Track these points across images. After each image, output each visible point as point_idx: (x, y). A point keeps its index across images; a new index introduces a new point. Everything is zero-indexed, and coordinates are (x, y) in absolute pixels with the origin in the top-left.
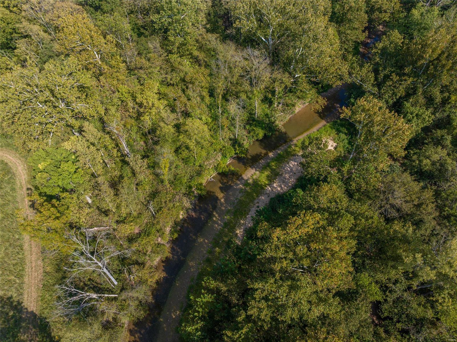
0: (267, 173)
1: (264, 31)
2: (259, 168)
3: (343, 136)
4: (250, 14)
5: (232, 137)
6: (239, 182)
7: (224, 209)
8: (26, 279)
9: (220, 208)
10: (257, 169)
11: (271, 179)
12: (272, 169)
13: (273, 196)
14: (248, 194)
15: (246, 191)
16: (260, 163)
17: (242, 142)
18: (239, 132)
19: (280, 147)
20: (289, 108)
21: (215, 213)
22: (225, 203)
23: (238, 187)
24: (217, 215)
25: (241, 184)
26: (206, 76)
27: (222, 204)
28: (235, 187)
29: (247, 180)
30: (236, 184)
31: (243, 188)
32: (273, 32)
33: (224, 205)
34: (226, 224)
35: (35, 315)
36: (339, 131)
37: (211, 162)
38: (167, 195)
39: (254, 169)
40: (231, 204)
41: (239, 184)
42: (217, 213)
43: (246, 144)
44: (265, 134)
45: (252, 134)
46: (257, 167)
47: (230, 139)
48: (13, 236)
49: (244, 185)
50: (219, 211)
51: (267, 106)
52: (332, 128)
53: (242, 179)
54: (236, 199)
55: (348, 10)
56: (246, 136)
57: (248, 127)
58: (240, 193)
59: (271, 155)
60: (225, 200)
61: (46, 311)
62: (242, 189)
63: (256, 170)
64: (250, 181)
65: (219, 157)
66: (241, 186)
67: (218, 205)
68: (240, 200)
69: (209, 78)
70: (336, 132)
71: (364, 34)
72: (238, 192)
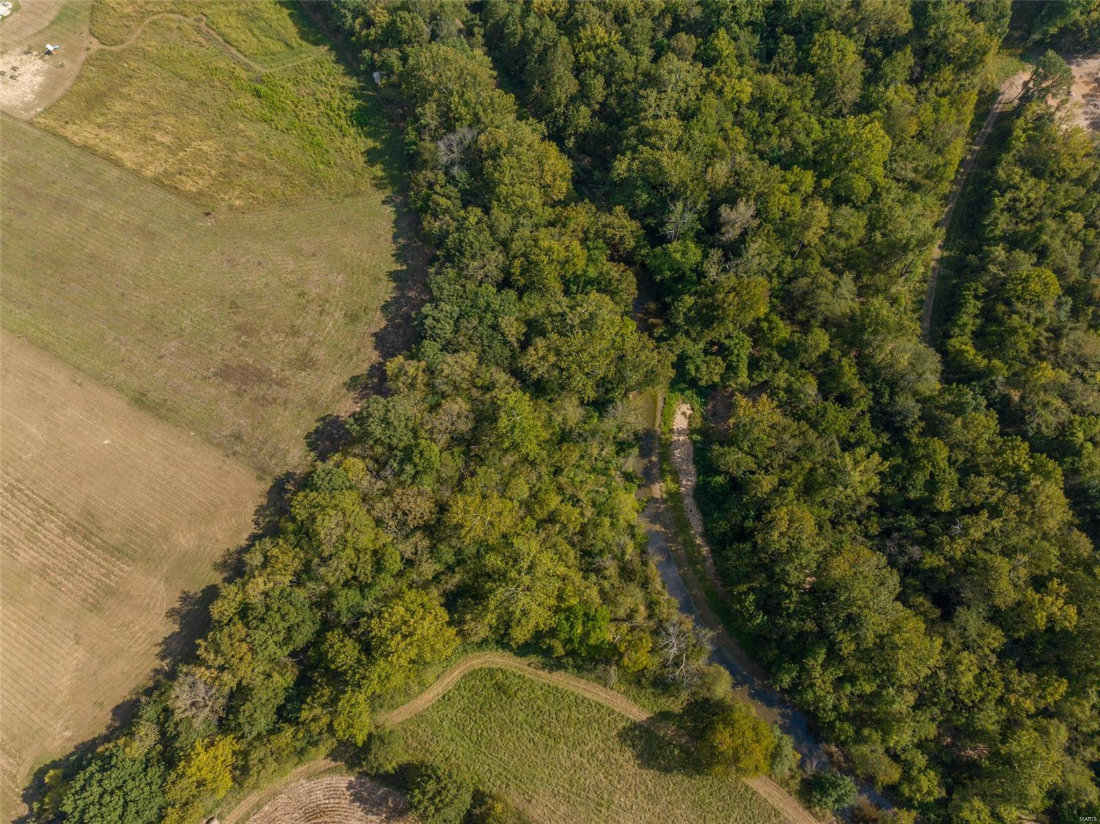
0: (668, 478)
2: (659, 479)
3: (688, 393)
6: (658, 505)
8: (617, 710)
10: (659, 481)
11: (676, 481)
12: (668, 471)
13: (691, 493)
14: (674, 508)
15: (671, 507)
16: (655, 475)
19: (654, 446)
22: (667, 530)
23: (661, 509)
25: (661, 504)
28: (660, 511)
29: (661, 498)
30: (657, 508)
31: (665, 506)
34: (685, 544)
35: (652, 718)
36: (682, 391)
39: (656, 483)
40: (671, 527)
41: (660, 506)
46: (657, 479)
49: (664, 504)
53: (657, 499)
54: (671, 519)
58: (667, 512)
59: (654, 459)
60: (664, 527)
61: (655, 708)
62: (666, 508)
63: (659, 483)
64: (665, 496)
66: (662, 506)
68: (674, 518)
70: (680, 394)
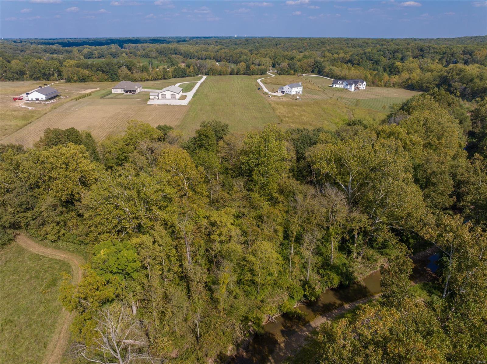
1: (343, 177)
2: (332, 318)
4: (330, 160)
5: (303, 278)
6: (305, 329)
7: (282, 355)
9: (278, 353)
10: (329, 319)
15: (312, 340)
16: (333, 313)
17: (314, 286)
18: (312, 275)
19: (359, 300)
20: (370, 262)
21: (270, 358)
22: (285, 349)
23: (303, 334)
24: (272, 361)
25: (308, 331)
26: (282, 212)
27: (281, 349)
28: (300, 333)
29: (315, 328)
30: (301, 330)
31: (310, 335)
32: (353, 180)
33: (284, 351)
36: (431, 293)
37: (275, 299)
38: (218, 319)
39: (325, 318)
40: (292, 351)
41: (304, 331)
42: (273, 358)
43: (318, 290)
44: (341, 282)
45: (325, 278)
46: (330, 316)
47: (301, 281)
48: (44, 332)
49: (311, 333)
50: (276, 356)
51: (345, 256)
52: (422, 289)
53: (310, 325)
54: (300, 347)
55: (431, 174)
56: (319, 281)
57: (321, 271)
58: (305, 340)
62: (308, 337)
63: (327, 320)
64: (319, 330)
65: (286, 297)
66: (307, 333)
67: (276, 349)
68: (304, 349)
69: (285, 214)
70: (428, 294)
71: (452, 199)
72: (302, 339)
